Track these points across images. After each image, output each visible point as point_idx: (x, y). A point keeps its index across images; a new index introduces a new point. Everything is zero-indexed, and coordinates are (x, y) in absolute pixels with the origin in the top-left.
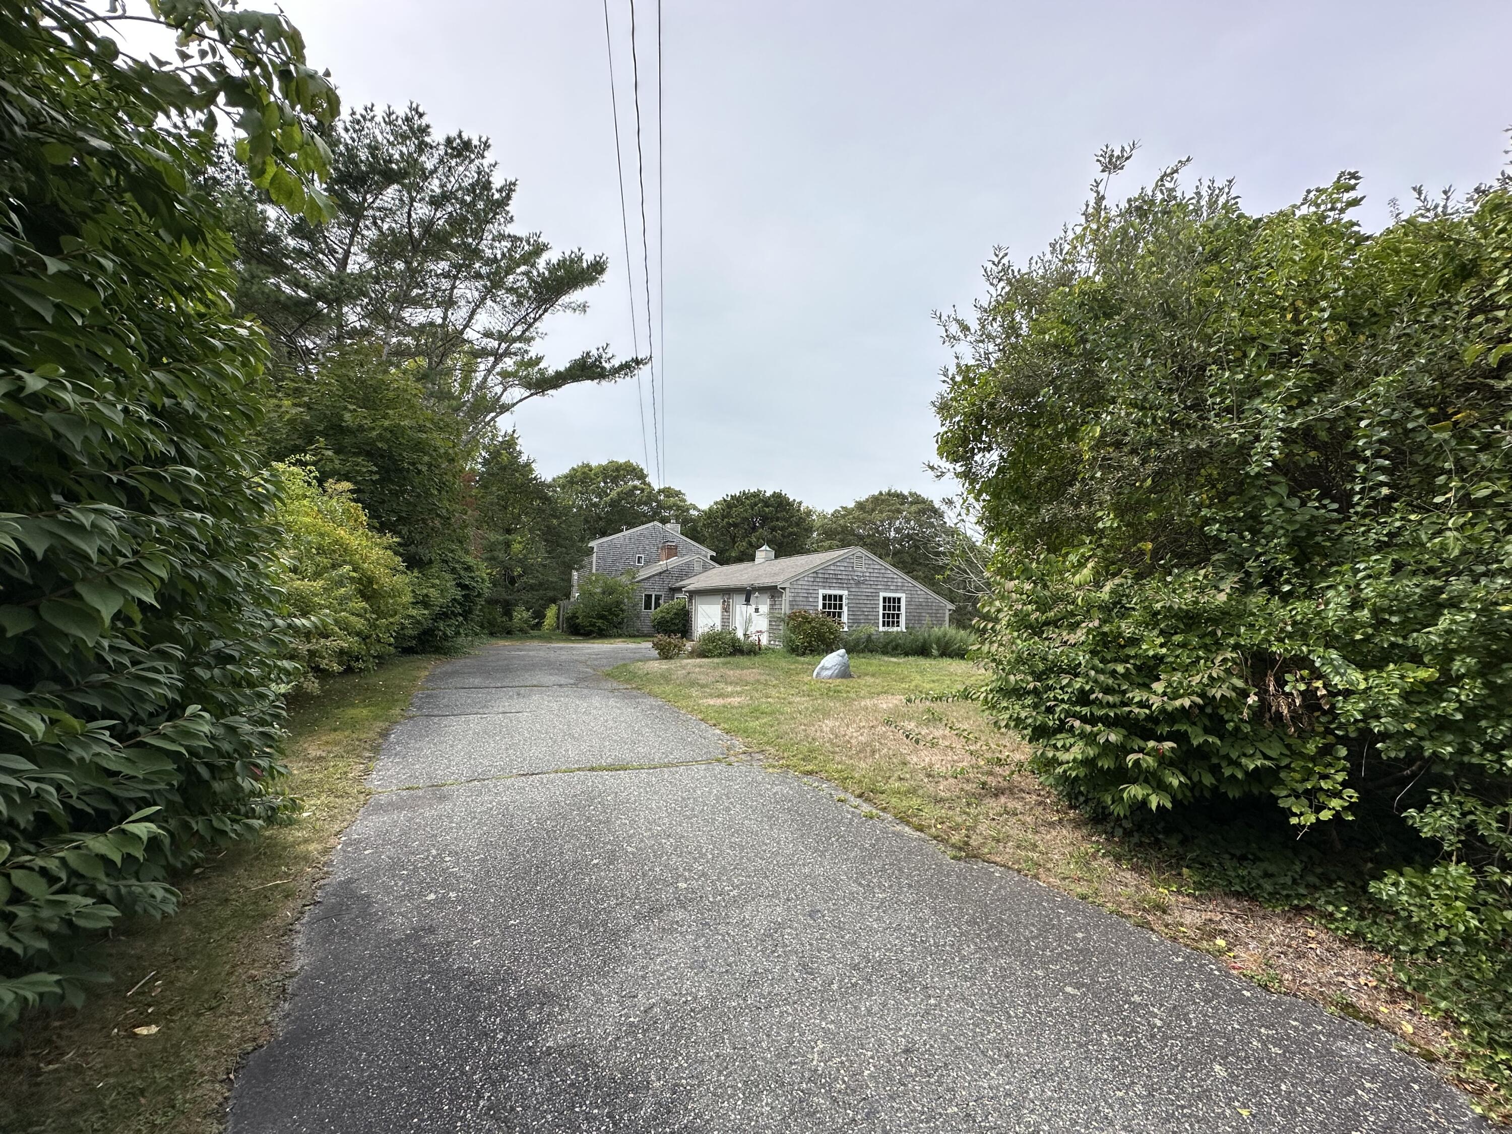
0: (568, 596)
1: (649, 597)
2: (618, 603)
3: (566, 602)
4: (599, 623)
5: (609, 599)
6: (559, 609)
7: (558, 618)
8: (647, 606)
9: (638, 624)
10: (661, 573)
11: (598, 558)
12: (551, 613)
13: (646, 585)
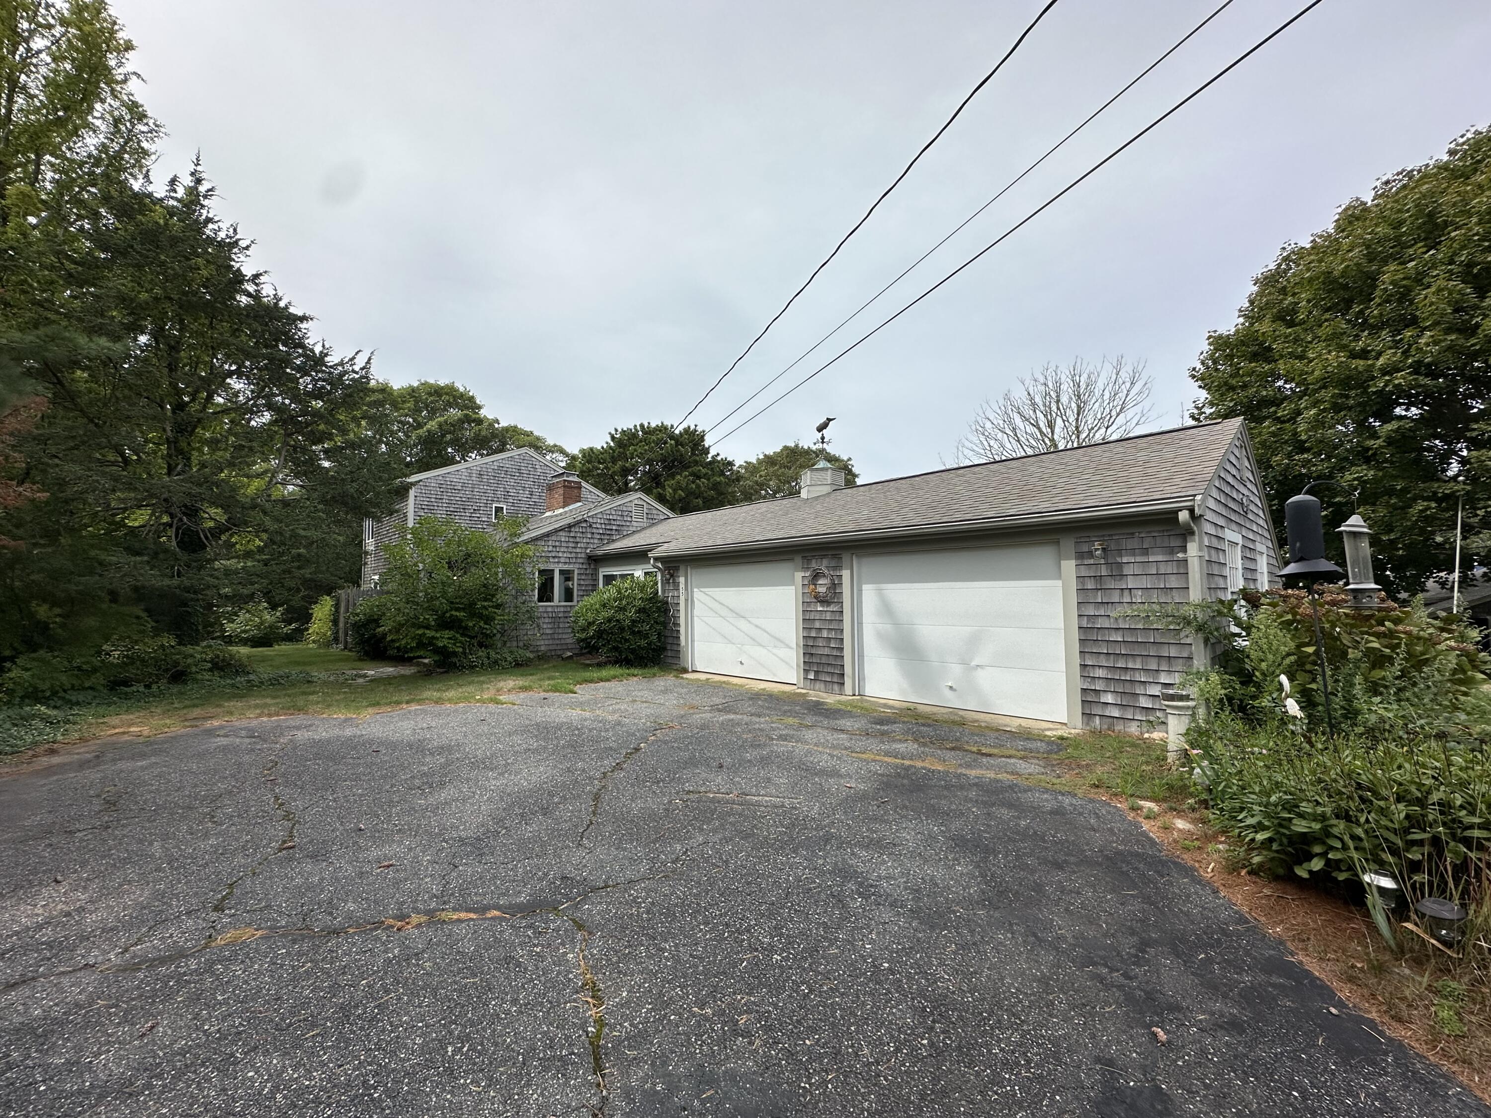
0: (355, 578)
1: (547, 577)
2: (488, 592)
3: (352, 591)
4: (444, 639)
5: (470, 580)
6: (337, 606)
7: (335, 622)
8: (545, 593)
9: (529, 632)
10: (570, 526)
11: (419, 507)
12: (322, 610)
13: (545, 548)
